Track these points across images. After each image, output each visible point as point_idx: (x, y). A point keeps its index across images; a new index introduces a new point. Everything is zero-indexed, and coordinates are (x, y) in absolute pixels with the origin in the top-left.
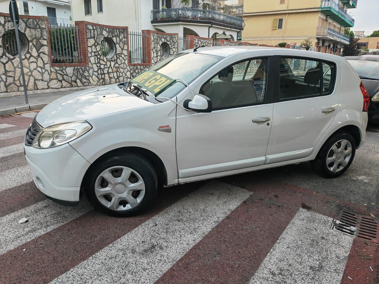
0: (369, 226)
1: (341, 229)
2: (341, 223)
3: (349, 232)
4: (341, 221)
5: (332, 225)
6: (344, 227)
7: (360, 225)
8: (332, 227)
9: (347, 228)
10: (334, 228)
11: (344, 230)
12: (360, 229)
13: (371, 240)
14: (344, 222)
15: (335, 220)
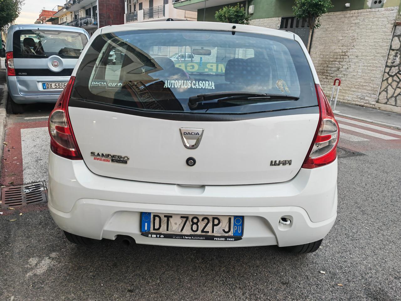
0: (13, 199)
1: (36, 186)
2: (39, 190)
3: (29, 187)
4: (40, 191)
5: (46, 185)
6: (35, 189)
7: (21, 197)
8: (44, 184)
9: (32, 189)
10: (42, 183)
11: (34, 186)
12: (21, 193)
13: (9, 189)
14: (37, 191)
15: (45, 189)
